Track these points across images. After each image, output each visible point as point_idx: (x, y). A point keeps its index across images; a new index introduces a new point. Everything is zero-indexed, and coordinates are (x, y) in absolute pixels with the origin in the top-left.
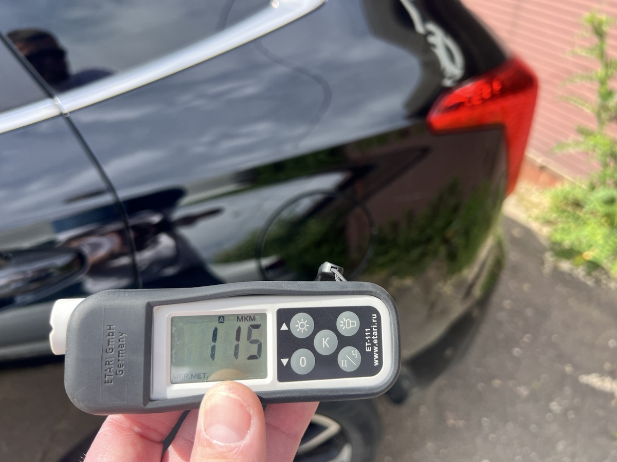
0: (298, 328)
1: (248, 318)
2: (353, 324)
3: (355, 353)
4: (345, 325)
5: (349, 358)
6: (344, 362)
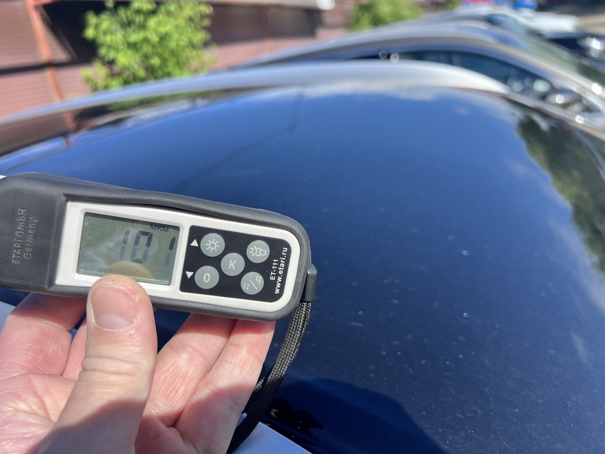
0: (208, 246)
1: (161, 228)
2: (263, 253)
3: (258, 279)
4: (254, 251)
5: (253, 282)
6: (247, 285)
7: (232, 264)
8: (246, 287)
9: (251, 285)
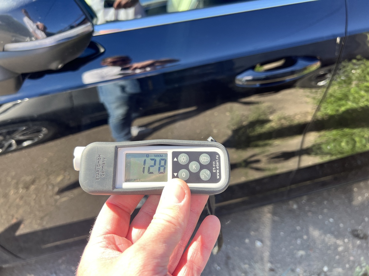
0: (182, 160)
1: (159, 156)
2: (207, 159)
3: (208, 172)
4: (203, 159)
5: (205, 174)
6: (203, 176)
7: (194, 167)
8: (203, 177)
9: (205, 176)
